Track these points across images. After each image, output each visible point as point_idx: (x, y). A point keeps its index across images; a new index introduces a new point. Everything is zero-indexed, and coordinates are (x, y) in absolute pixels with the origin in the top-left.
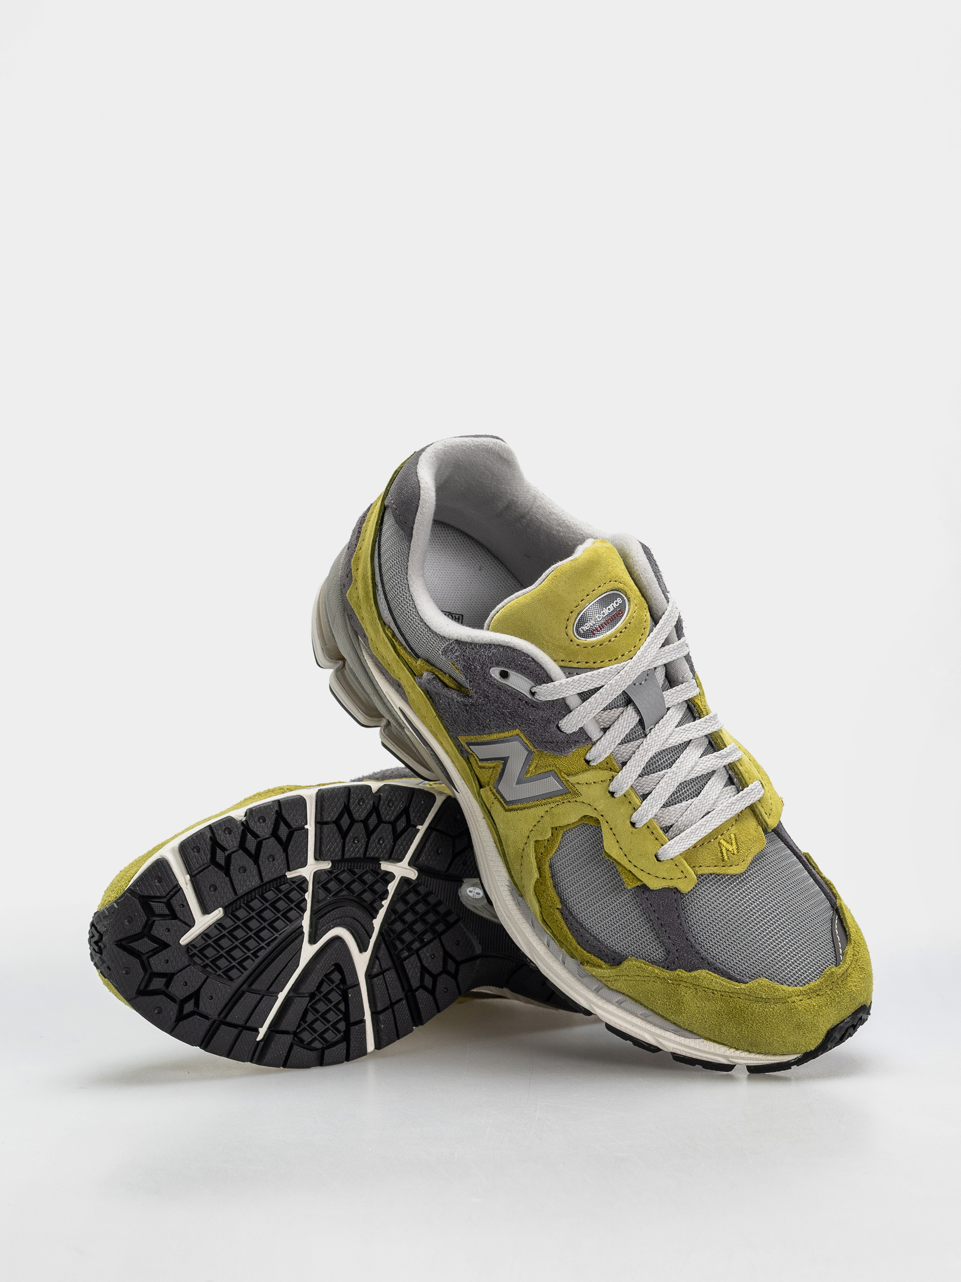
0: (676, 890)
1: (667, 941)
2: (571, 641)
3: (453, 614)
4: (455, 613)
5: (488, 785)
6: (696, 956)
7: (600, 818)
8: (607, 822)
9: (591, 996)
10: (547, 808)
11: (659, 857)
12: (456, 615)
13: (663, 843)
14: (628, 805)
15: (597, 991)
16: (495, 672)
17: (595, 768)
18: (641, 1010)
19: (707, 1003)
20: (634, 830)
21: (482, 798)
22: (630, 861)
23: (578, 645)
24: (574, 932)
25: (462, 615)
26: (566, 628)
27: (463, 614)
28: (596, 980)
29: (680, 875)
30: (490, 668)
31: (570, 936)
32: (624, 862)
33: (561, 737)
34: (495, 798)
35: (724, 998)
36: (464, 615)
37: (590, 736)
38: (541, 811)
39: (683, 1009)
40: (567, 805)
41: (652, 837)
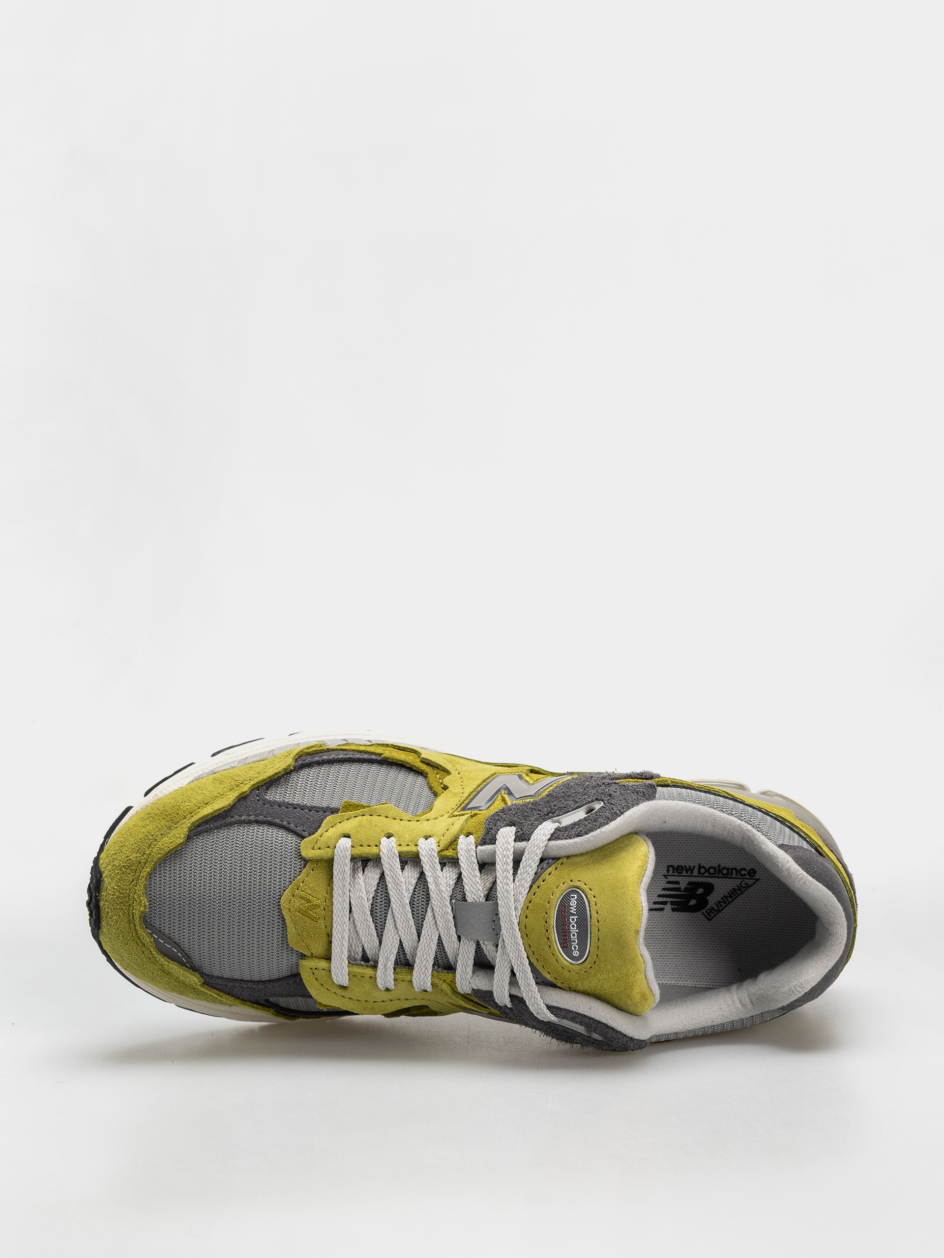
3: (717, 913)
4: (717, 916)
12: (713, 915)
25: (710, 920)
27: (711, 922)
36: (709, 921)
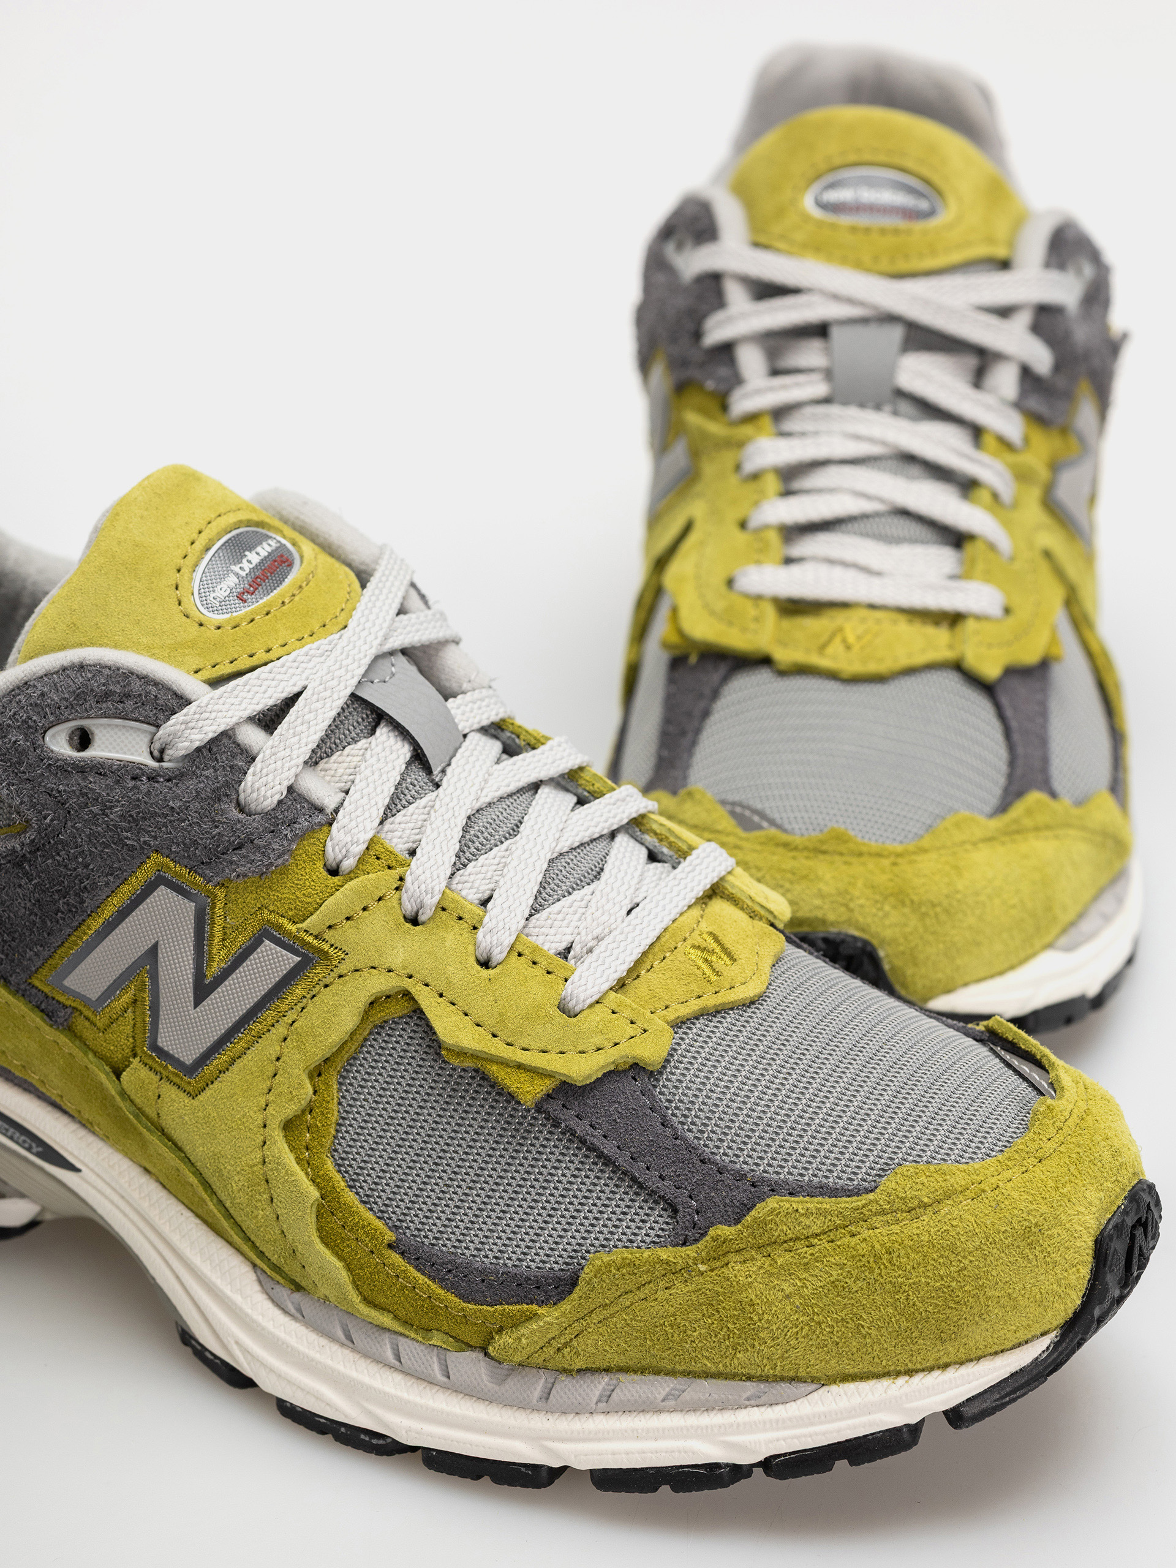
0: (636, 1069)
1: (659, 1185)
2: (201, 625)
5: (135, 1056)
6: (738, 1187)
7: (408, 984)
8: (427, 985)
9: (539, 1422)
10: (280, 1030)
11: (571, 1005)
13: (566, 974)
14: (458, 926)
15: (546, 1403)
16: (59, 744)
17: (352, 875)
18: (660, 1387)
19: (805, 1275)
20: (490, 972)
21: (131, 1101)
22: (508, 1044)
23: (219, 628)
24: (444, 1280)
26: (180, 604)
28: (535, 1371)
29: (630, 1030)
30: (45, 732)
31: (440, 1291)
32: (496, 1048)
33: (255, 823)
34: (161, 1079)
35: (839, 1243)
37: (318, 802)
38: (269, 1046)
39: (756, 1318)
40: (325, 995)
41: (538, 971)
